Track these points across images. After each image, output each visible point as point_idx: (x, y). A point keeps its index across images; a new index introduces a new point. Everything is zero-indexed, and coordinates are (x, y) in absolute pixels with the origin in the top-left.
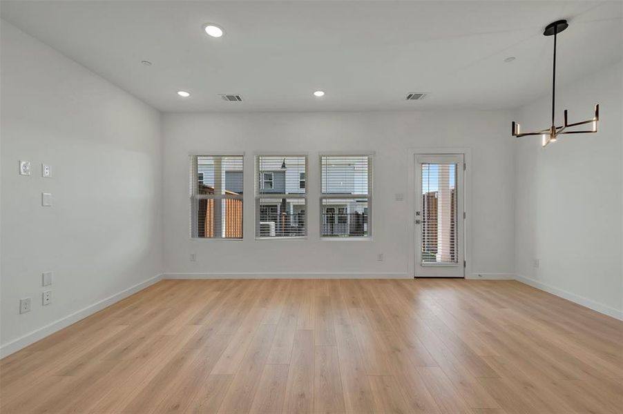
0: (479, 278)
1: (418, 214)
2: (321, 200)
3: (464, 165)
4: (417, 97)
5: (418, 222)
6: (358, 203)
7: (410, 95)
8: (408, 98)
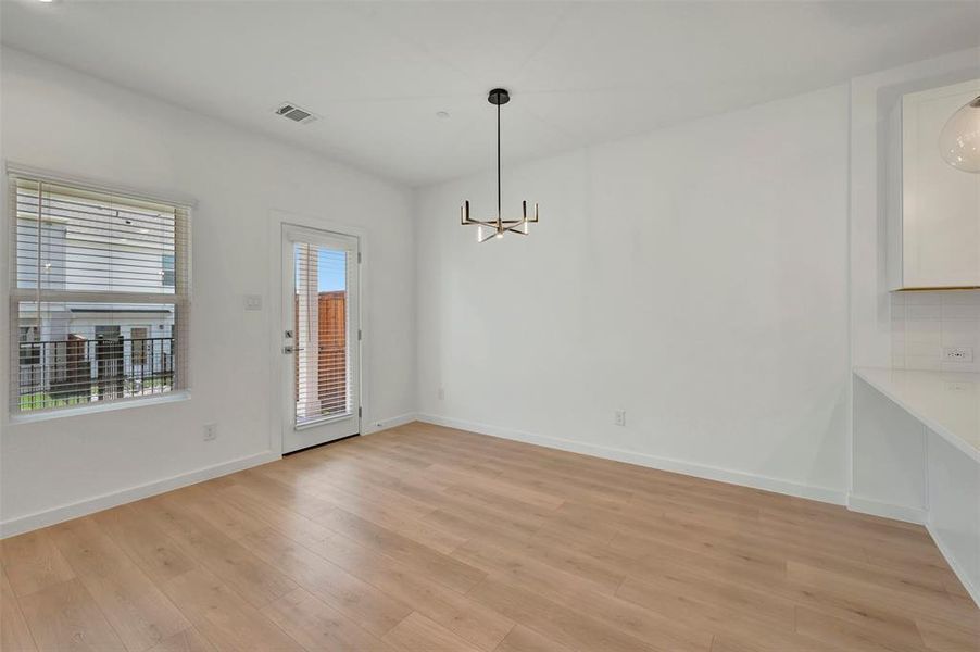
0: (380, 429)
1: (288, 334)
2: (13, 306)
3: (359, 255)
4: (298, 115)
5: (288, 350)
6: (75, 315)
7: (289, 108)
8: (284, 111)
